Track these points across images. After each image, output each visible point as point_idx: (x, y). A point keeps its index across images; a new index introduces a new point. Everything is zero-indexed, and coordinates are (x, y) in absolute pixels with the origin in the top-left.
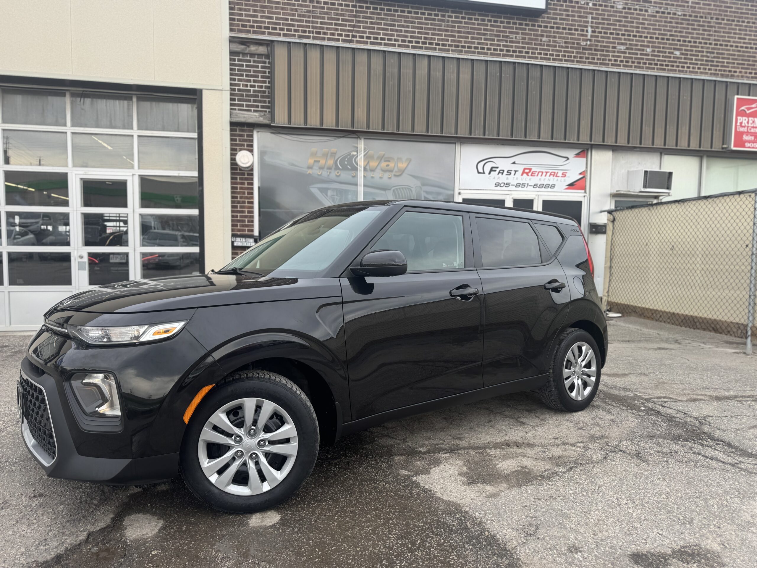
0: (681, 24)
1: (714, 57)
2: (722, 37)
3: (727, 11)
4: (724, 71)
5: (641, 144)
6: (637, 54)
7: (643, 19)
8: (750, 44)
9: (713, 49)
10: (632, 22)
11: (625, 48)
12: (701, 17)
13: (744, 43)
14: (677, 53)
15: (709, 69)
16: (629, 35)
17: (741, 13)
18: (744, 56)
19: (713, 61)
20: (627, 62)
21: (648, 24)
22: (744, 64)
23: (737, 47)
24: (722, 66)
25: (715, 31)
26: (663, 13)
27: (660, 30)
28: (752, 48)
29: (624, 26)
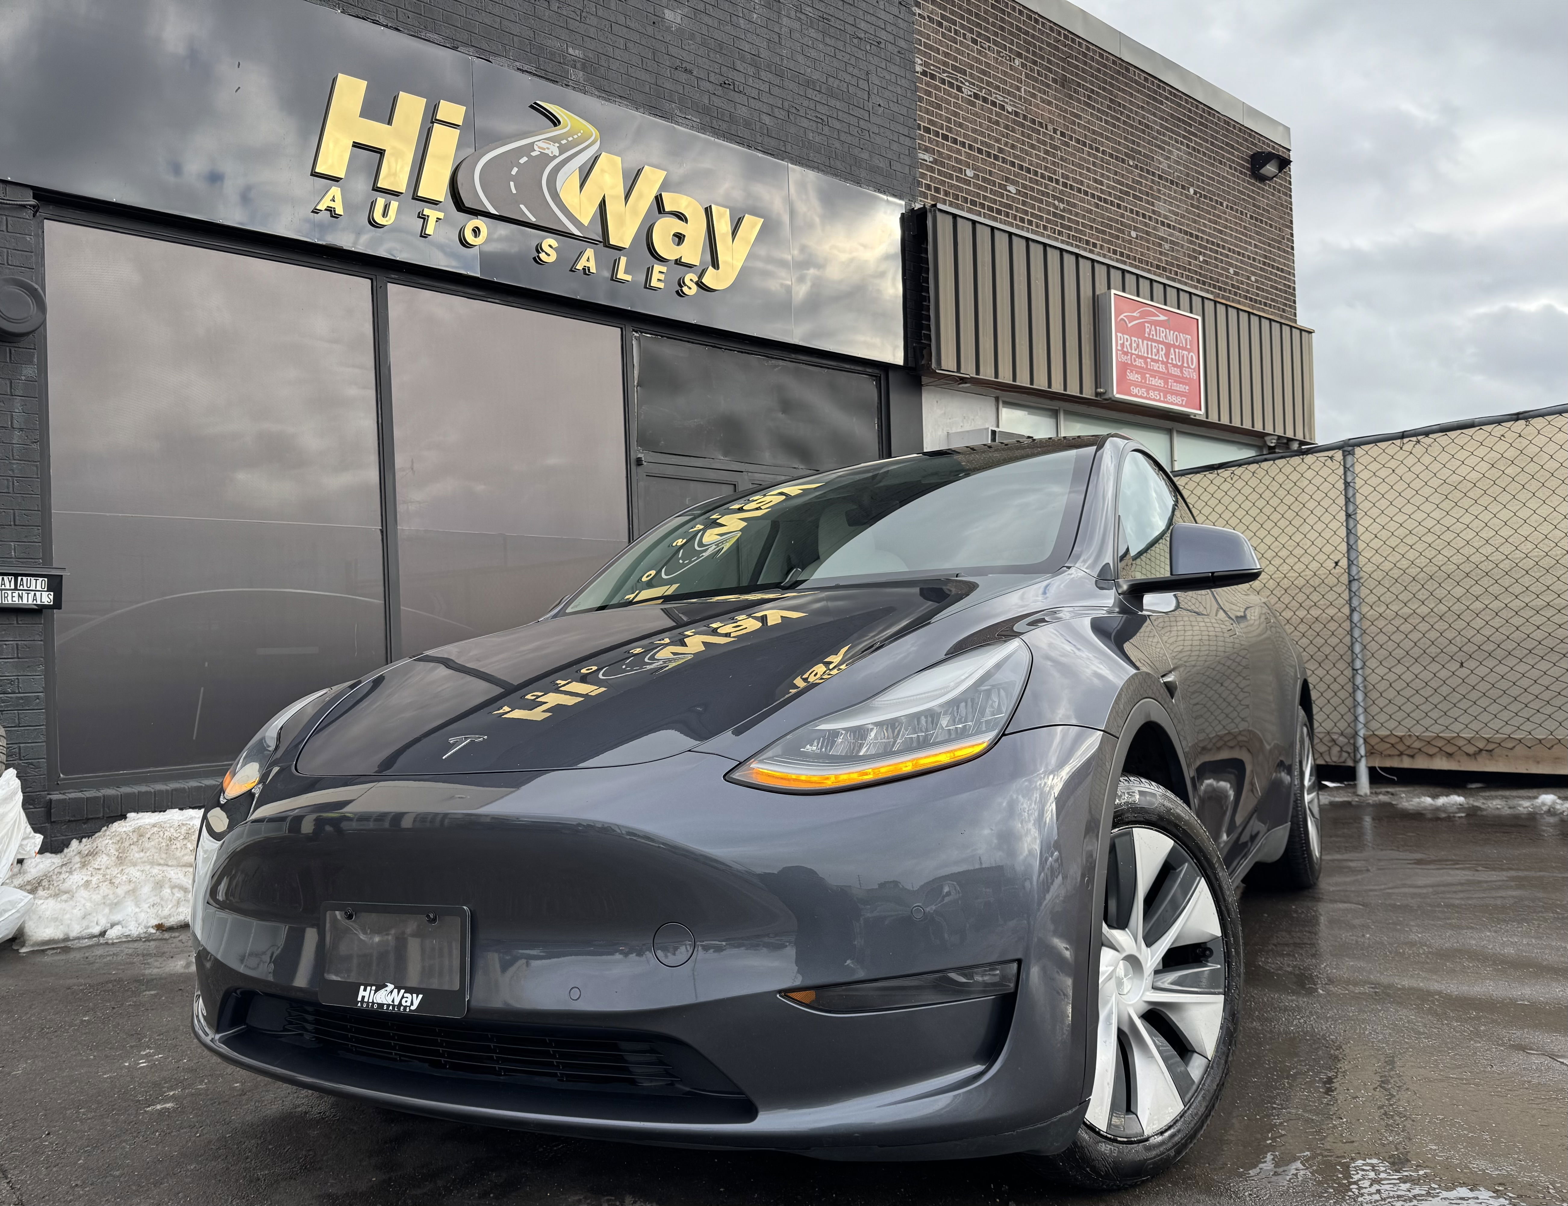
0: (1013, 131)
1: (1064, 210)
2: (1073, 171)
3: (1074, 123)
4: (1080, 240)
5: (978, 372)
6: (951, 177)
7: (956, 105)
8: (1110, 194)
9: (1061, 192)
10: (939, 107)
11: (931, 159)
12: (1041, 124)
13: (1102, 191)
14: (1012, 188)
15: (1060, 233)
16: (937, 134)
17: (1094, 132)
18: (1103, 216)
19: (1063, 218)
20: (937, 190)
21: (964, 119)
22: (1104, 232)
23: (1093, 196)
24: (1076, 230)
25: (1062, 159)
26: (985, 100)
27: (982, 134)
28: (1112, 203)
29: (927, 112)
